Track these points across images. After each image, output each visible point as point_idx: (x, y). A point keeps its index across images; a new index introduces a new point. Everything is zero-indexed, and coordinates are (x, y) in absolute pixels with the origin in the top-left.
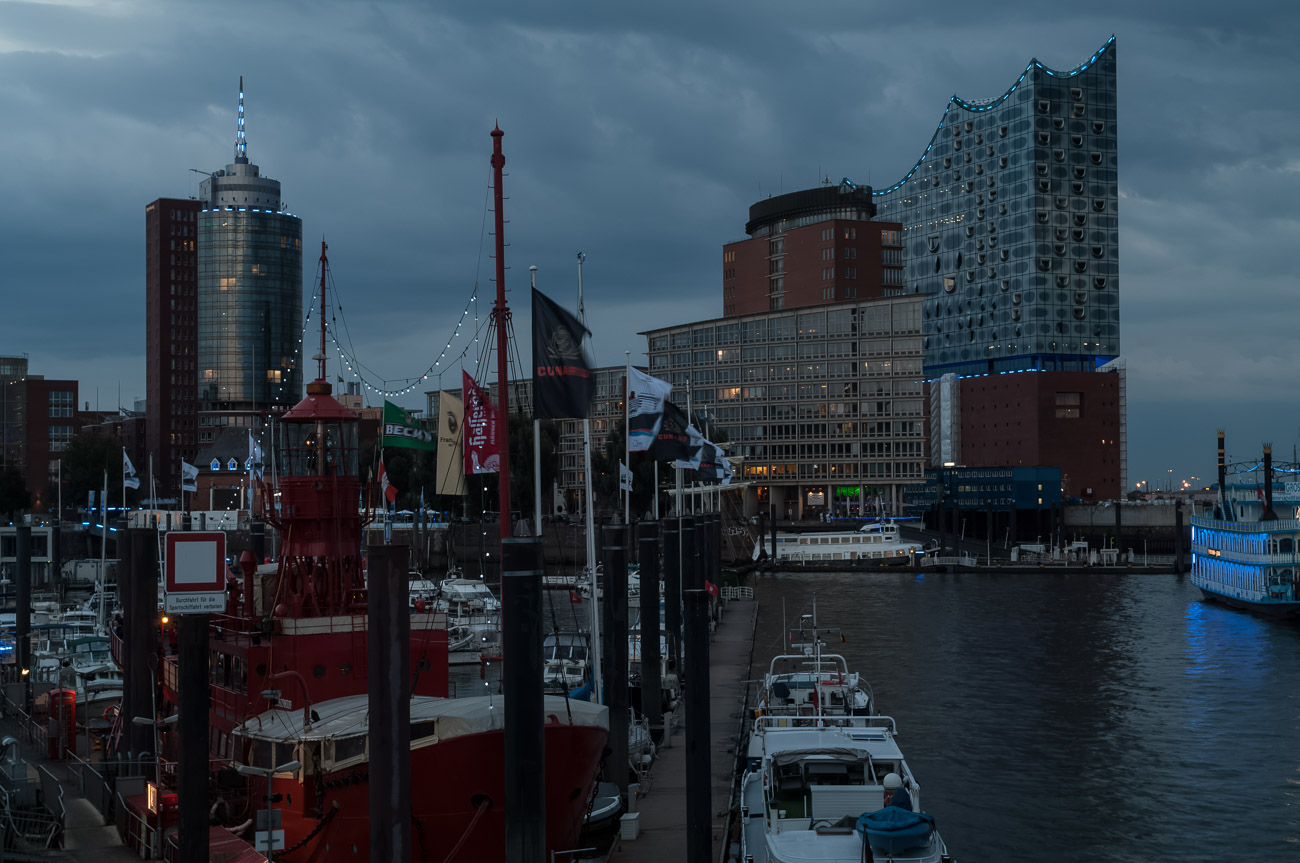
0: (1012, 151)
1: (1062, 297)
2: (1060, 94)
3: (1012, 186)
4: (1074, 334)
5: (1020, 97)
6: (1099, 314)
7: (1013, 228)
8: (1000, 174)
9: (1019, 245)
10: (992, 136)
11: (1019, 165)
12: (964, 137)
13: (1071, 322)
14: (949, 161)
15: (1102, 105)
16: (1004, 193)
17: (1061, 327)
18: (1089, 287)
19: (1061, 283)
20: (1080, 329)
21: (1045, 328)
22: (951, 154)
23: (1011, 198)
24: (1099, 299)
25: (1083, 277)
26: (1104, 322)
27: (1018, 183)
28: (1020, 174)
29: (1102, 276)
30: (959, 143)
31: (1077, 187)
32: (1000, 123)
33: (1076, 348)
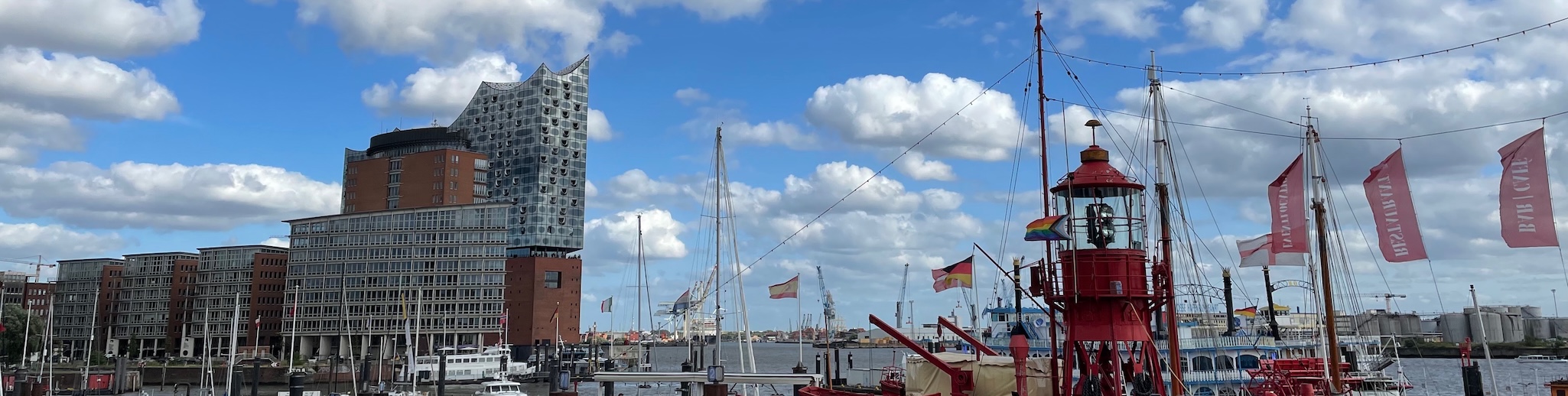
0: (524, 116)
1: (552, 210)
2: (556, 84)
3: (524, 138)
4: (558, 233)
5: (532, 83)
6: (573, 222)
7: (523, 164)
8: (516, 130)
9: (527, 175)
10: (510, 106)
11: (529, 125)
12: (490, 105)
14: (478, 120)
15: (580, 94)
16: (518, 142)
17: (550, 229)
19: (552, 201)
20: (561, 231)
21: (541, 230)
22: (479, 115)
24: (573, 213)
27: (528, 136)
28: (531, 131)
29: (576, 198)
30: (486, 109)
31: (564, 142)
32: (517, 98)
33: (558, 243)
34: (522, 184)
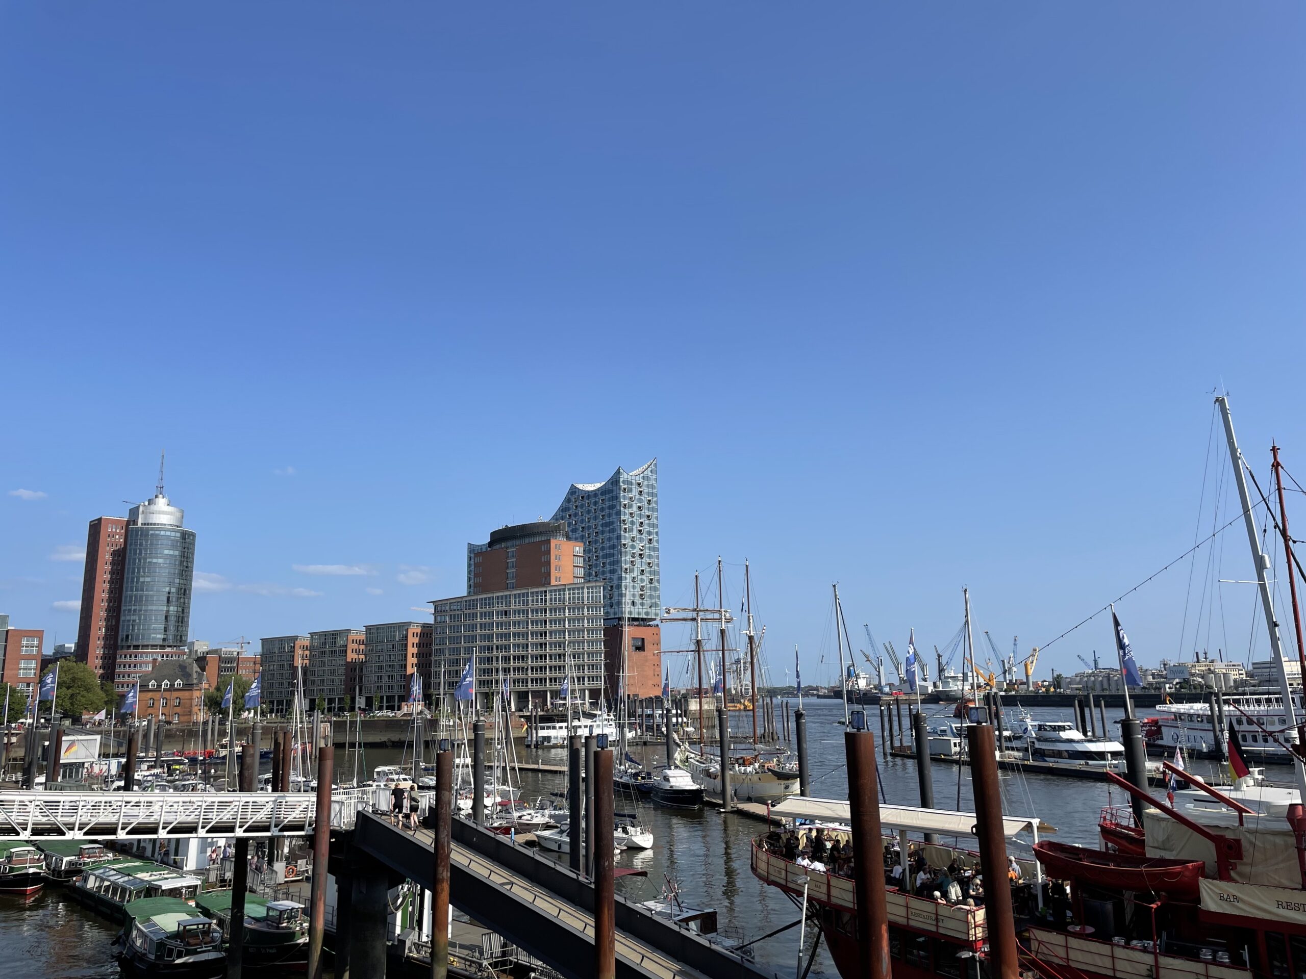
0: (607, 511)
1: (634, 587)
2: (631, 484)
3: (607, 529)
4: (640, 607)
5: (612, 484)
6: (651, 597)
7: (608, 551)
8: (601, 523)
9: (612, 559)
10: (595, 503)
11: (612, 518)
12: (579, 503)
13: (638, 601)
15: (650, 490)
16: (603, 532)
17: (634, 603)
18: (647, 582)
19: (633, 580)
20: (642, 604)
21: (626, 604)
22: (570, 512)
23: (607, 535)
24: (651, 589)
25: (644, 577)
26: (653, 601)
27: (611, 527)
28: (613, 523)
29: (652, 577)
31: (640, 531)
32: (600, 496)
33: (640, 614)
34: (608, 566)
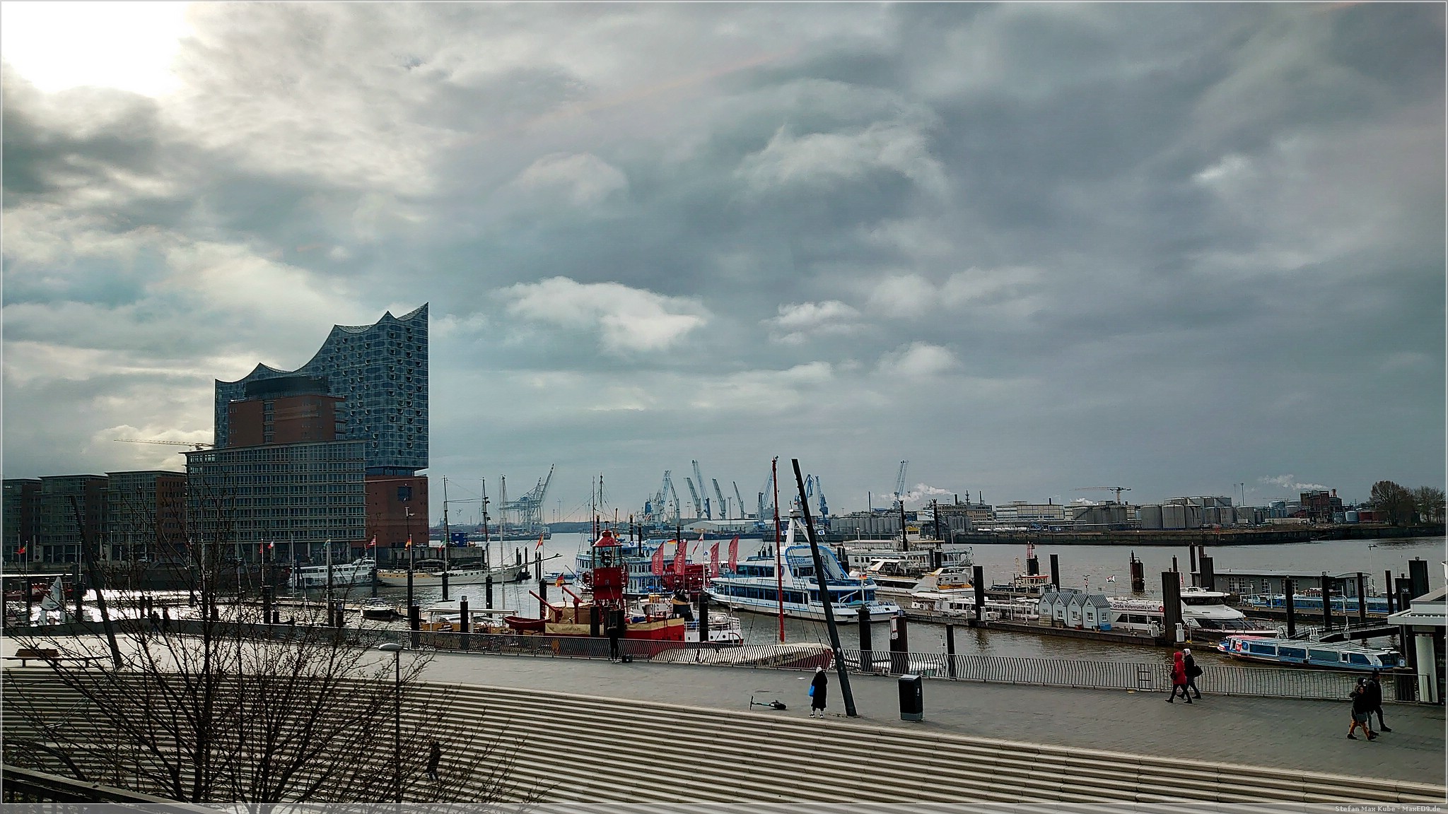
0: (373, 356)
1: (401, 436)
2: (400, 329)
3: (373, 375)
5: (379, 328)
6: (419, 446)
7: (374, 398)
10: (360, 347)
11: (377, 364)
12: (343, 346)
13: (405, 450)
14: (332, 358)
15: (421, 337)
17: (400, 452)
18: (414, 431)
19: (400, 429)
20: (409, 453)
21: (393, 453)
22: (332, 354)
24: (419, 438)
25: (411, 426)
26: (421, 450)
28: (379, 369)
29: (420, 425)
30: (339, 349)
31: (409, 378)
32: (366, 341)
33: (407, 464)
34: (373, 414)
